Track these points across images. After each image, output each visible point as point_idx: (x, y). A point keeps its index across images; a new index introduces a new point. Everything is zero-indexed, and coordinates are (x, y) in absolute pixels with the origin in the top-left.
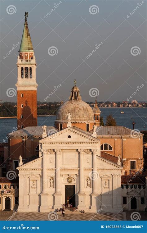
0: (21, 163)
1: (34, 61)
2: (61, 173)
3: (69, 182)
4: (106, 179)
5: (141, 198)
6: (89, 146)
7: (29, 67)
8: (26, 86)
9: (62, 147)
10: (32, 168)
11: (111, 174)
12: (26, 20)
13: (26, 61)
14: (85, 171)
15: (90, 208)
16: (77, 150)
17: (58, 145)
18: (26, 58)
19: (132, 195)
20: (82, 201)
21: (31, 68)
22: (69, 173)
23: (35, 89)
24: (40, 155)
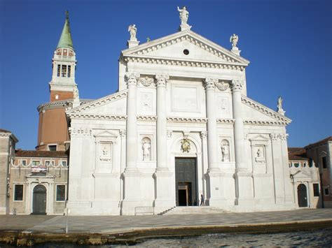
2: (169, 128)
4: (258, 143)
5: (314, 184)
6: (228, 74)
7: (67, 64)
8: (62, 85)
9: (172, 70)
11: (270, 134)
13: (65, 57)
14: (219, 126)
15: (236, 203)
16: (203, 81)
17: (163, 66)
18: (65, 53)
19: (299, 180)
20: (217, 189)
21: (69, 66)
22: (186, 128)
24: (123, 87)
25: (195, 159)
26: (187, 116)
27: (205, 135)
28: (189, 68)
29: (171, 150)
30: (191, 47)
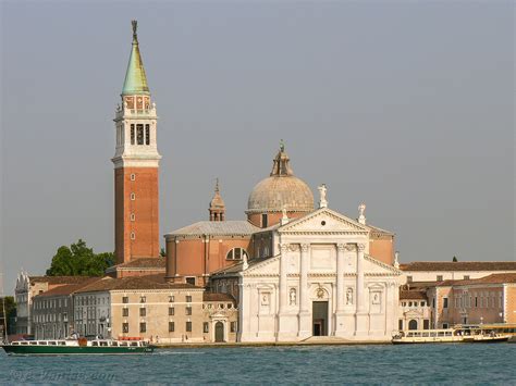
0: (246, 266)
1: (153, 113)
2: (309, 281)
3: (319, 296)
4: (375, 290)
5: (424, 320)
6: (353, 238)
7: (144, 122)
8: (139, 159)
9: (312, 238)
10: (262, 273)
11: (385, 283)
12: (135, 36)
13: (140, 112)
14: (346, 278)
15: (355, 334)
16: (335, 244)
17: (306, 236)
18: (139, 105)
19: (411, 317)
20: (341, 324)
21: (148, 125)
22: (321, 280)
23: (155, 164)
24: (276, 252)
25: (327, 302)
26: (322, 272)
27: (335, 285)
28: (325, 236)
29: (310, 296)
30: (328, 219)
